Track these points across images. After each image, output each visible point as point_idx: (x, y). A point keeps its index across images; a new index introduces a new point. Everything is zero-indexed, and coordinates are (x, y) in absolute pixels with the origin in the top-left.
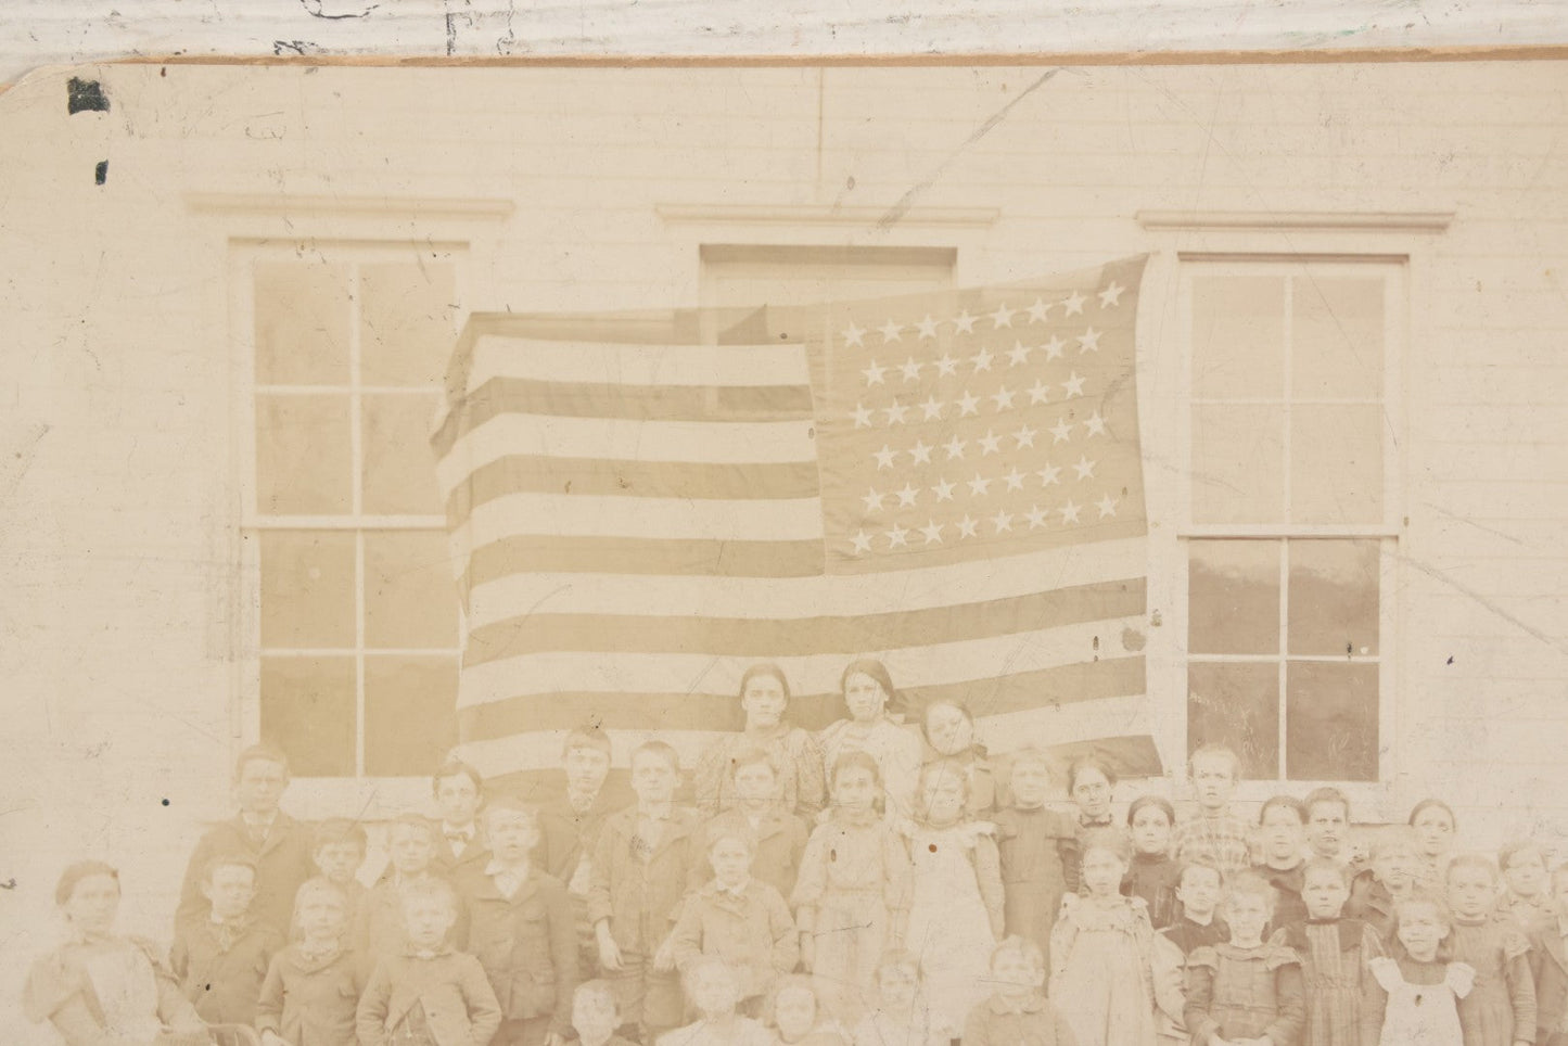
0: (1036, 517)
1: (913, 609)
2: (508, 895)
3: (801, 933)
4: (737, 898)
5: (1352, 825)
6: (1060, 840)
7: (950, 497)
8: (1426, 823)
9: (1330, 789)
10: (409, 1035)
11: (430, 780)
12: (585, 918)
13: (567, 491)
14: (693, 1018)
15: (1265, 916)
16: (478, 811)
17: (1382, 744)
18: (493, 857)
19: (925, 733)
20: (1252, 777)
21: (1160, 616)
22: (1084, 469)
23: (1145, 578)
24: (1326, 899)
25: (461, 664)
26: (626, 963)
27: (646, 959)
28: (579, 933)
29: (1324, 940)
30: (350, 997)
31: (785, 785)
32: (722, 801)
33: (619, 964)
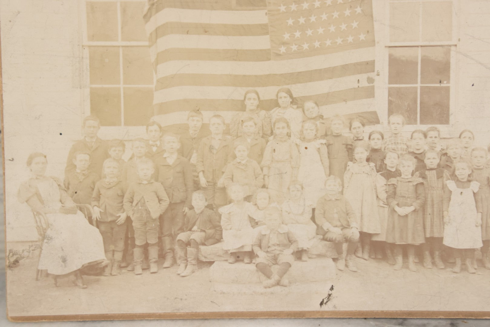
0: (339, 41)
1: (299, 71)
2: (171, 164)
3: (264, 175)
4: (244, 164)
5: (441, 138)
6: (347, 145)
7: (312, 35)
8: (465, 137)
9: (434, 127)
10: (140, 208)
11: (145, 127)
12: (195, 171)
13: (188, 33)
14: (230, 202)
15: (412, 168)
16: (161, 137)
17: (451, 112)
18: (166, 152)
19: (304, 111)
20: (408, 124)
21: (379, 72)
22: (355, 25)
23: (374, 61)
24: (432, 162)
25: (154, 90)
26: (209, 185)
27: (215, 184)
28: (194, 176)
29: (431, 175)
30: (121, 196)
31: (259, 128)
32: (238, 133)
33: (206, 185)
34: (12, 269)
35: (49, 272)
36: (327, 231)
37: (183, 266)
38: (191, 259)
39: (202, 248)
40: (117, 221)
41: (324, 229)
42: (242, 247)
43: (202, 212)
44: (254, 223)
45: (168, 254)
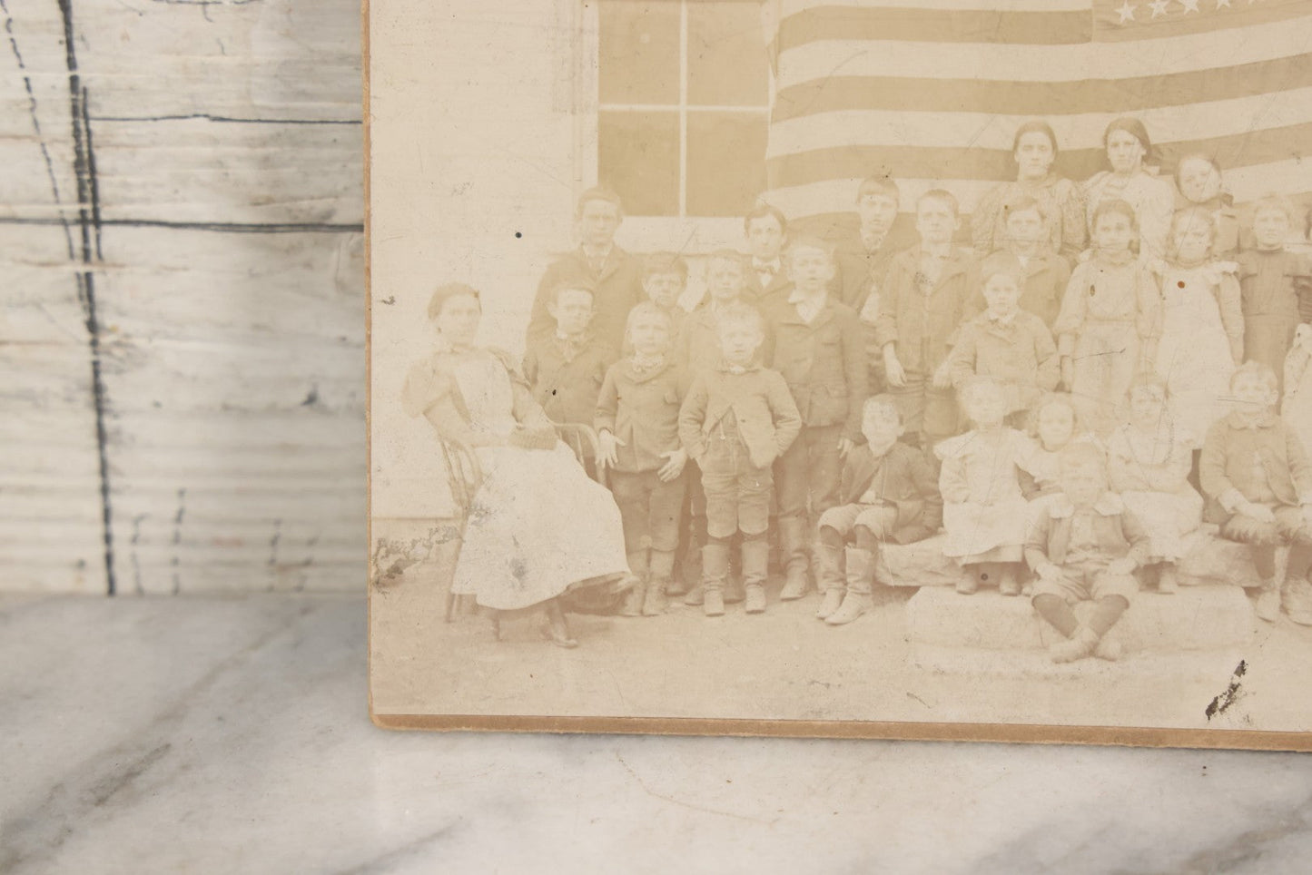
1: (1171, 72)
2: (808, 320)
3: (1062, 357)
4: (1006, 327)
6: (1296, 278)
10: (723, 437)
11: (742, 220)
12: (874, 342)
14: (966, 429)
16: (783, 248)
18: (795, 288)
19: (1178, 183)
25: (770, 120)
26: (909, 381)
27: (927, 377)
28: (869, 354)
30: (673, 404)
31: (1051, 229)
32: (995, 242)
33: (903, 382)
34: (384, 590)
35: (480, 601)
36: (1232, 512)
37: (833, 595)
38: (857, 578)
39: (887, 549)
40: (659, 472)
41: (1223, 508)
42: (997, 549)
43: (888, 454)
44: (1031, 486)
45: (795, 563)
